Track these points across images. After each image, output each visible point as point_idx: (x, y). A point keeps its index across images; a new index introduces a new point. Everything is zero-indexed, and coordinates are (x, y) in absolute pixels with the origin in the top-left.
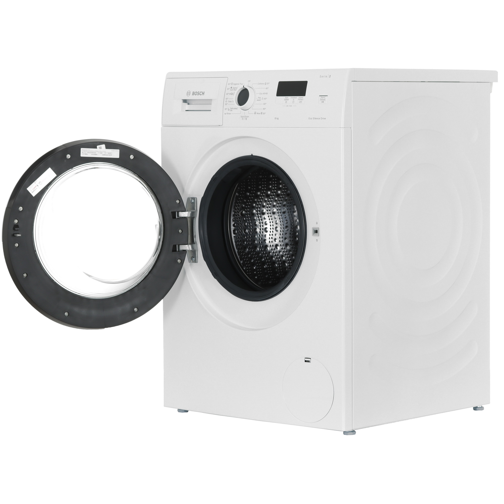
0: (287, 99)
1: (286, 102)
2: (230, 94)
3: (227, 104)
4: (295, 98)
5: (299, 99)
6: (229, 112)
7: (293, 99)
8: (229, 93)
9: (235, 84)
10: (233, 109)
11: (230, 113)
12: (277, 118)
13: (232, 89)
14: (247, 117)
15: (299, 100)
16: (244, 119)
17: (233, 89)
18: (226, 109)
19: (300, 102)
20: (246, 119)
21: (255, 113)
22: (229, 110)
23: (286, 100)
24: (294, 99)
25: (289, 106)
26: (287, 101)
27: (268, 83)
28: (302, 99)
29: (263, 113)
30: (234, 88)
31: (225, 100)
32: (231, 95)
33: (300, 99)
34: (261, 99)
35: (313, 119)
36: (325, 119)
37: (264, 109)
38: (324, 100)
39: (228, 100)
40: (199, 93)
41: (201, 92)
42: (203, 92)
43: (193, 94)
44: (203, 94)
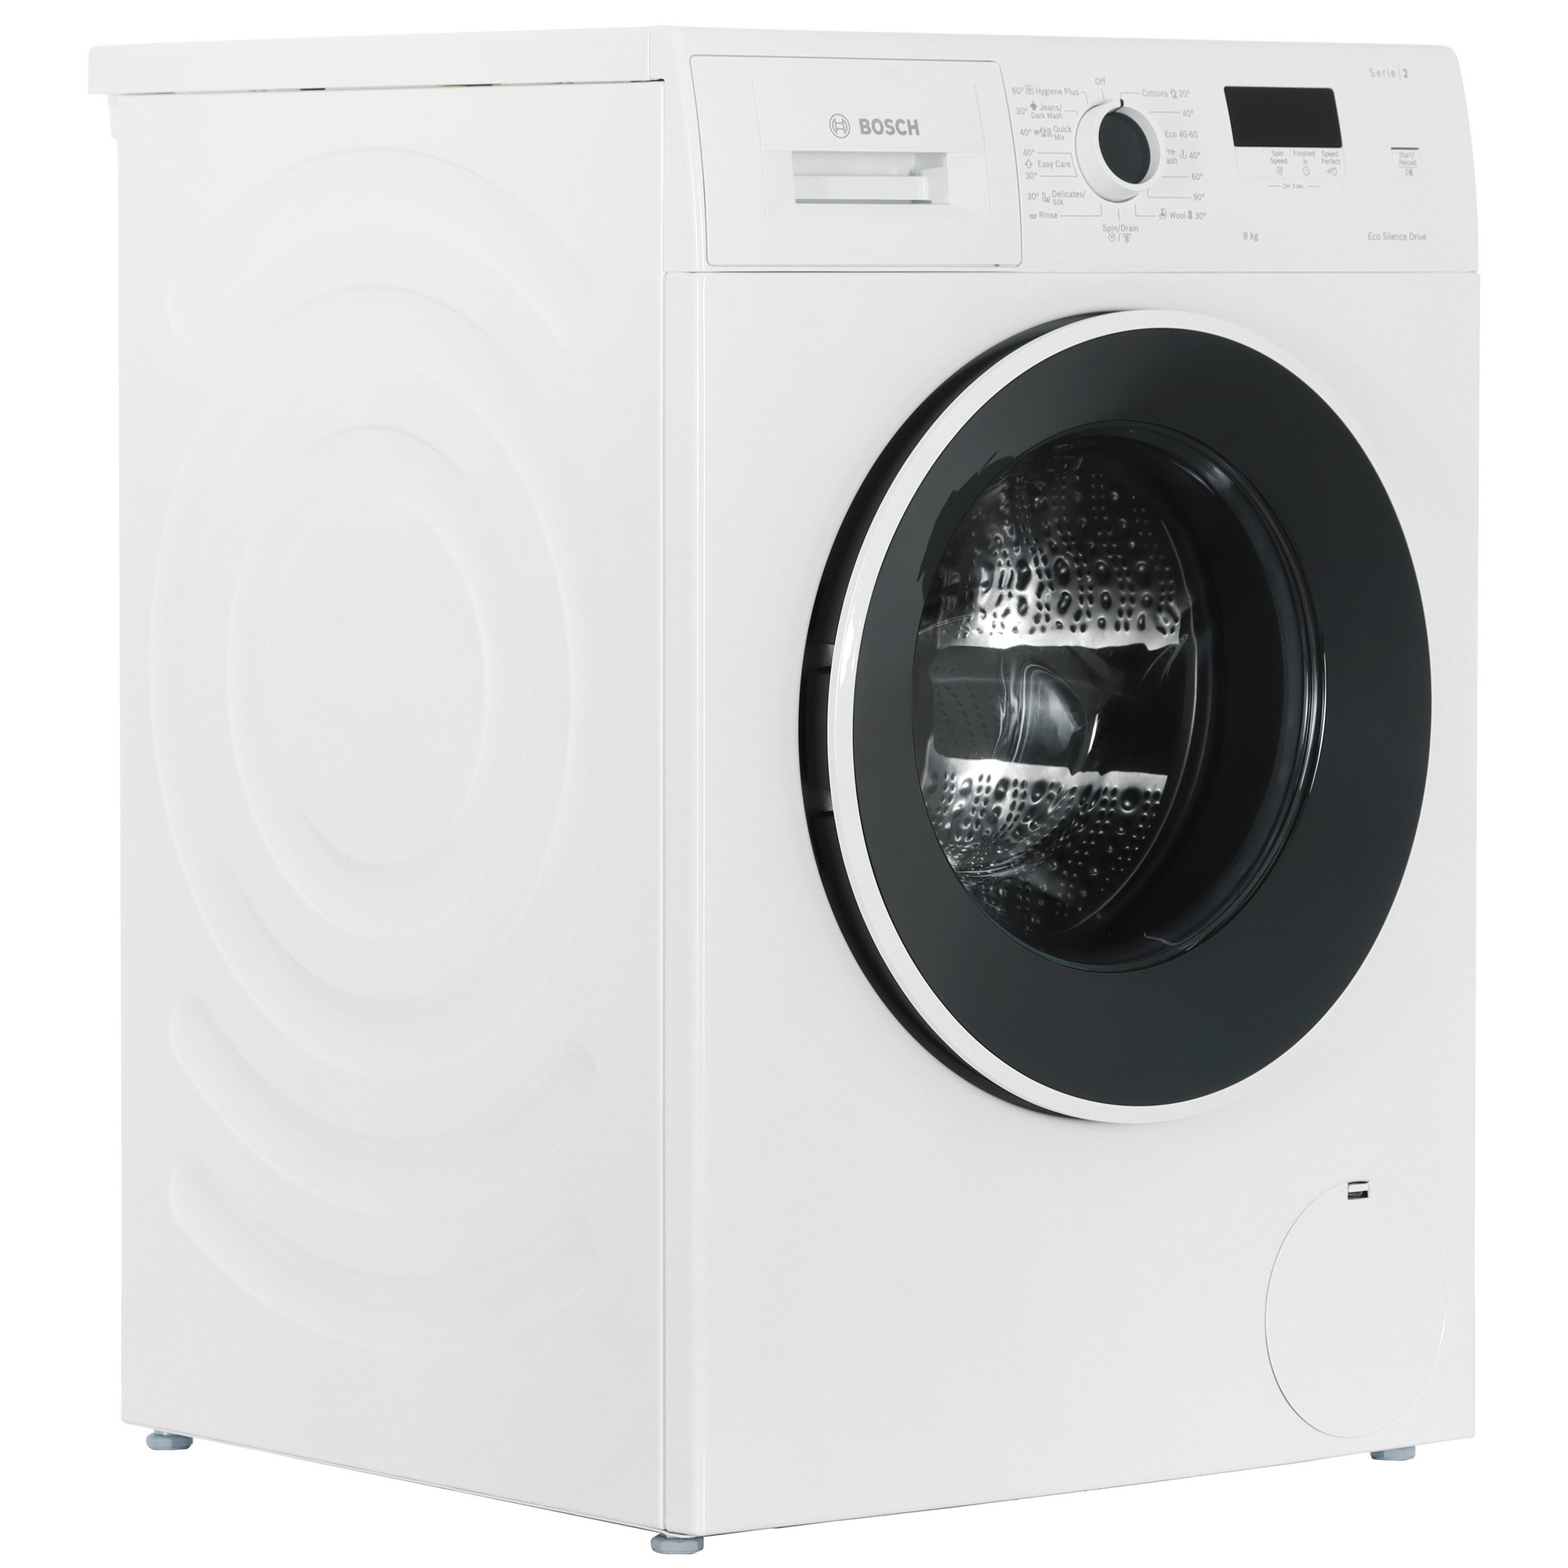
0: (1280, 158)
1: (1280, 170)
2: (1037, 132)
3: (1036, 174)
4: (1310, 154)
5: (1325, 158)
6: (1049, 208)
7: (1301, 158)
8: (1030, 131)
9: (1046, 93)
10: (1065, 195)
11: (1056, 215)
12: (1254, 233)
13: (1038, 111)
14: (1131, 230)
15: (1327, 162)
16: (1117, 237)
17: (1044, 112)
18: (1032, 196)
19: (1329, 171)
20: (1127, 240)
21: (1162, 214)
22: (1047, 200)
23: (1278, 161)
24: (1306, 158)
25: (1292, 186)
26: (1281, 165)
27: (1184, 93)
28: (1334, 158)
29: (1194, 215)
30: (1045, 108)
31: (1022, 159)
32: (1044, 135)
33: (1329, 158)
34: (1176, 156)
35: (1382, 236)
36: (1424, 237)
37: (1196, 197)
38: (1412, 163)
39: (1034, 158)
40: (891, 127)
41: (903, 122)
42: (912, 123)
43: (862, 127)
44: (914, 131)
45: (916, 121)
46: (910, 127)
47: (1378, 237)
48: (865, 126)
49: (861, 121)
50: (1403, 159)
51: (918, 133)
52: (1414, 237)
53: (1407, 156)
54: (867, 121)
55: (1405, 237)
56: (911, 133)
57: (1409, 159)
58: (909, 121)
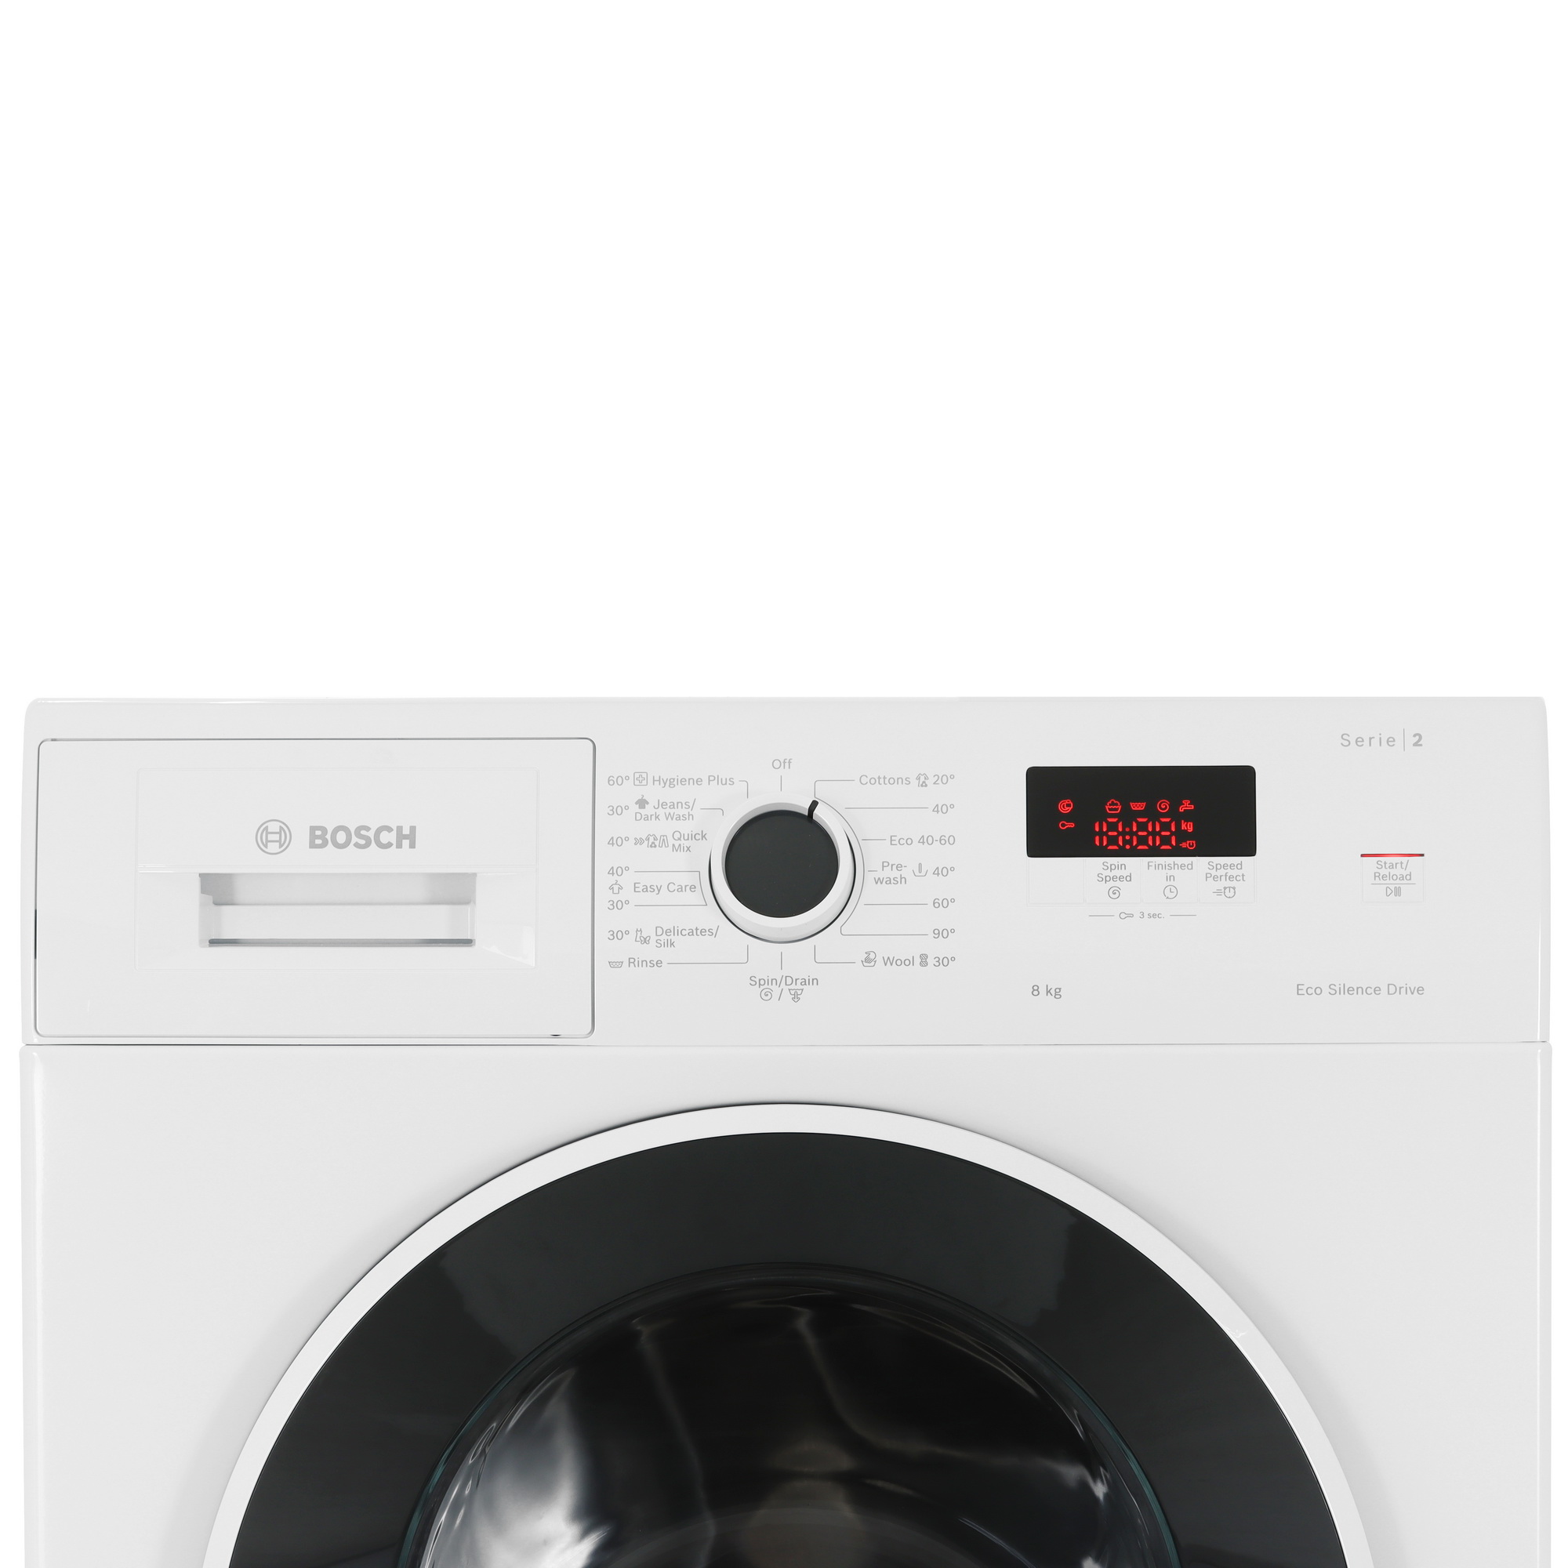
0: (1117, 873)
1: (1115, 893)
2: (639, 842)
3: (627, 902)
4: (1182, 866)
5: (1214, 872)
6: (650, 952)
7: (1163, 873)
8: (627, 839)
9: (671, 783)
10: (681, 933)
11: (659, 963)
12: (1053, 986)
13: (649, 810)
14: (804, 982)
15: (1215, 878)
16: (776, 994)
17: (660, 812)
18: (614, 935)
19: (1218, 892)
20: (796, 997)
21: (868, 960)
22: (645, 941)
23: (1113, 878)
24: (1170, 873)
25: (1137, 915)
26: (1118, 883)
27: (942, 779)
28: (1235, 872)
29: (931, 961)
30: (663, 805)
31: (603, 880)
32: (653, 845)
33: (1222, 872)
34: (905, 872)
35: (1326, 990)
36: (1420, 990)
37: (938, 933)
38: (1402, 878)
39: (627, 880)
40: (364, 838)
41: (389, 829)
42: (406, 831)
43: (313, 837)
44: (406, 843)
45: (413, 829)
46: (401, 837)
47: (1318, 991)
48: (318, 837)
49: (313, 829)
50: (1383, 871)
51: (412, 845)
52: (1395, 989)
53: (1392, 866)
54: (324, 830)
55: (1377, 990)
56: (399, 846)
57: (1398, 871)
58: (400, 829)
